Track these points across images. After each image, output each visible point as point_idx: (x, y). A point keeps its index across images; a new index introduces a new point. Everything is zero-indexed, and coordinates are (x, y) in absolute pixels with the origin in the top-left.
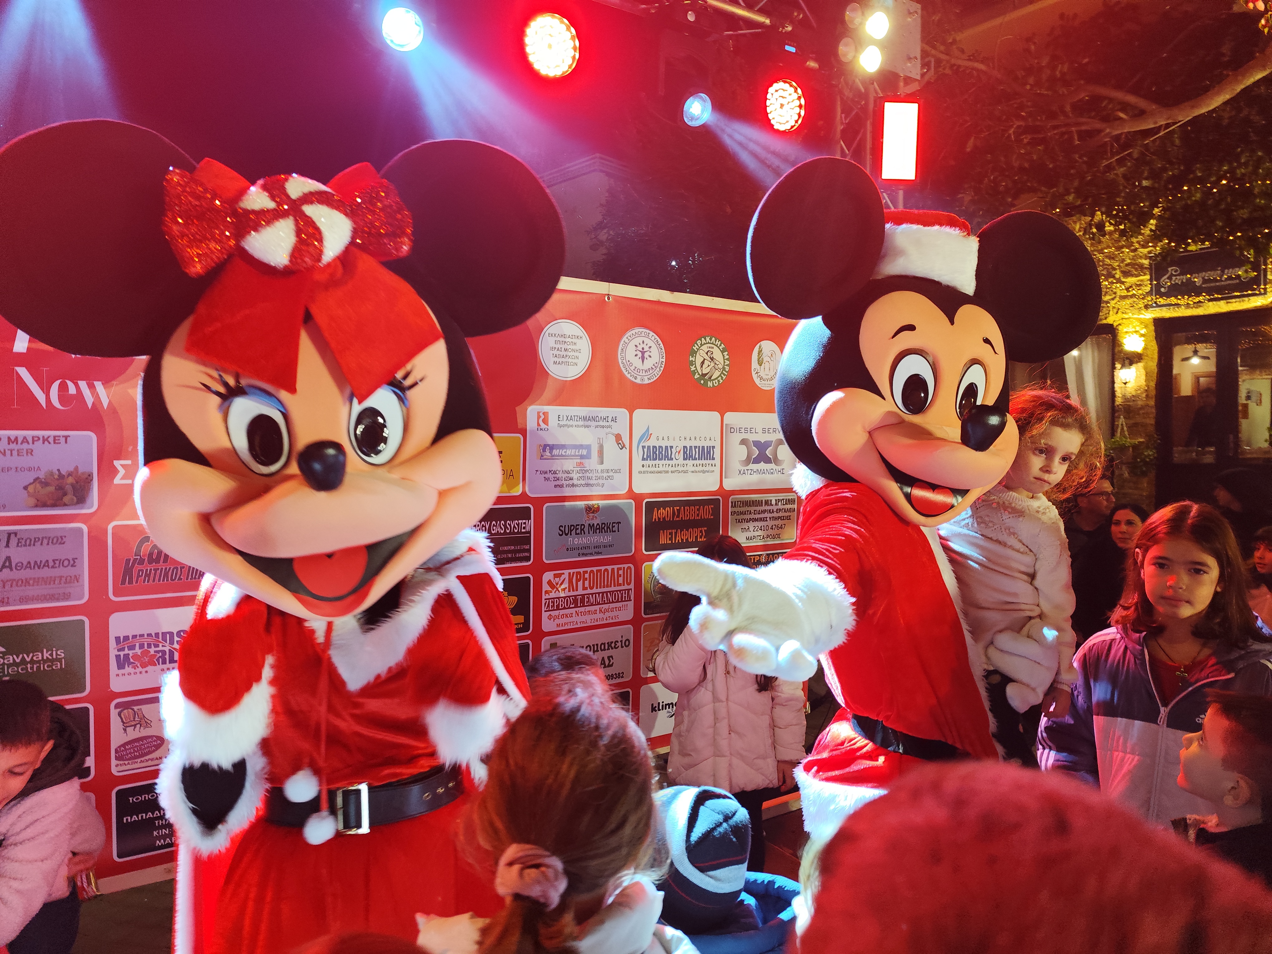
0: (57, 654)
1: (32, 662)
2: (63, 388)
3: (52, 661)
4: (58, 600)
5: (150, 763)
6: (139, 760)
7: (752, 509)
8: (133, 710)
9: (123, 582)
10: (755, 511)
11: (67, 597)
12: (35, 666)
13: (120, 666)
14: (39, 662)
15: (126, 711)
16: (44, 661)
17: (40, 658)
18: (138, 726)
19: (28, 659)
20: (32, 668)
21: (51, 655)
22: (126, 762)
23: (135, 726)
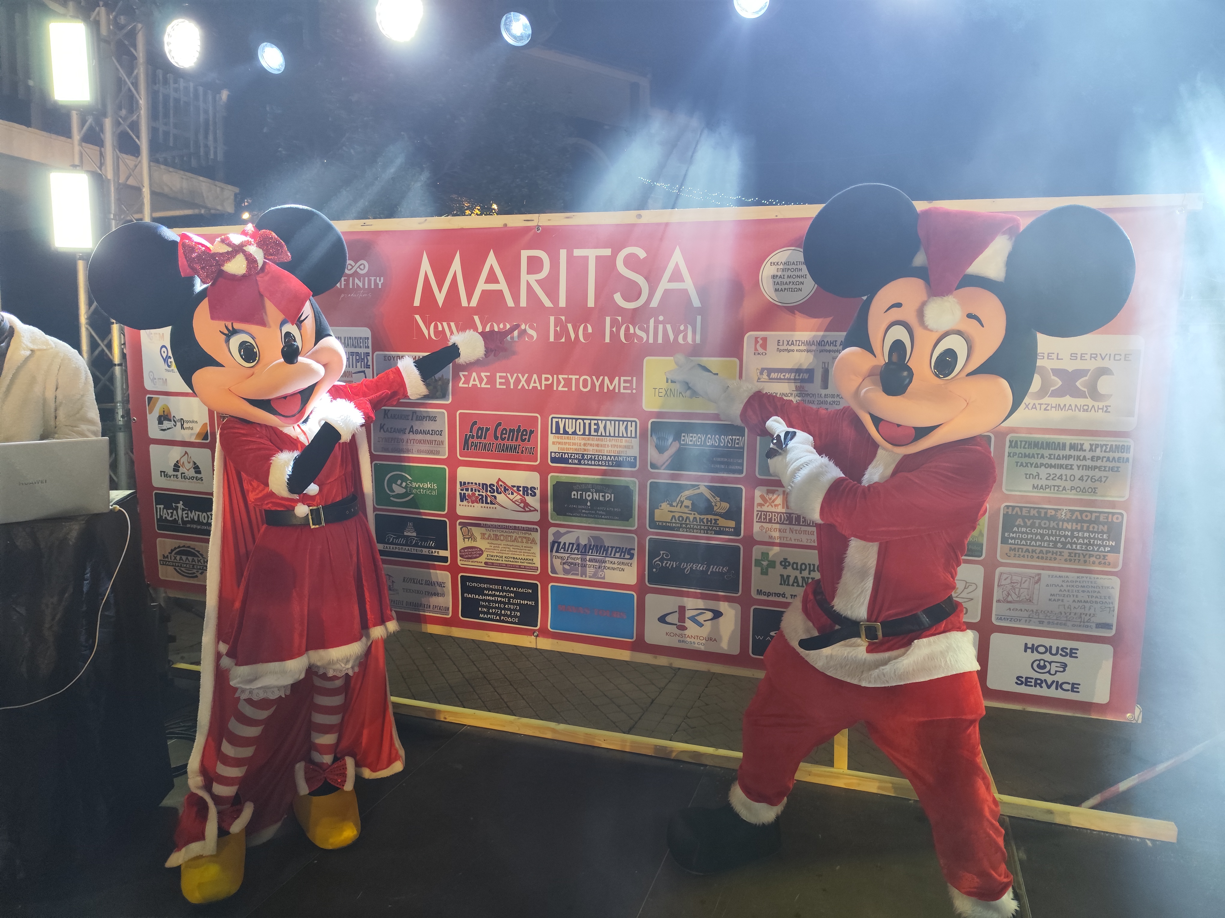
0: (434, 487)
1: (423, 488)
2: (436, 327)
3: (432, 489)
4: (434, 454)
5: (476, 564)
6: (471, 560)
7: (1046, 453)
8: (467, 528)
9: (464, 449)
10: (1050, 455)
11: (438, 453)
12: (424, 491)
13: (462, 501)
14: (425, 489)
15: (464, 528)
16: (429, 489)
17: (426, 487)
18: (470, 539)
19: (421, 487)
20: (423, 492)
21: (431, 486)
22: (465, 560)
23: (469, 538)
